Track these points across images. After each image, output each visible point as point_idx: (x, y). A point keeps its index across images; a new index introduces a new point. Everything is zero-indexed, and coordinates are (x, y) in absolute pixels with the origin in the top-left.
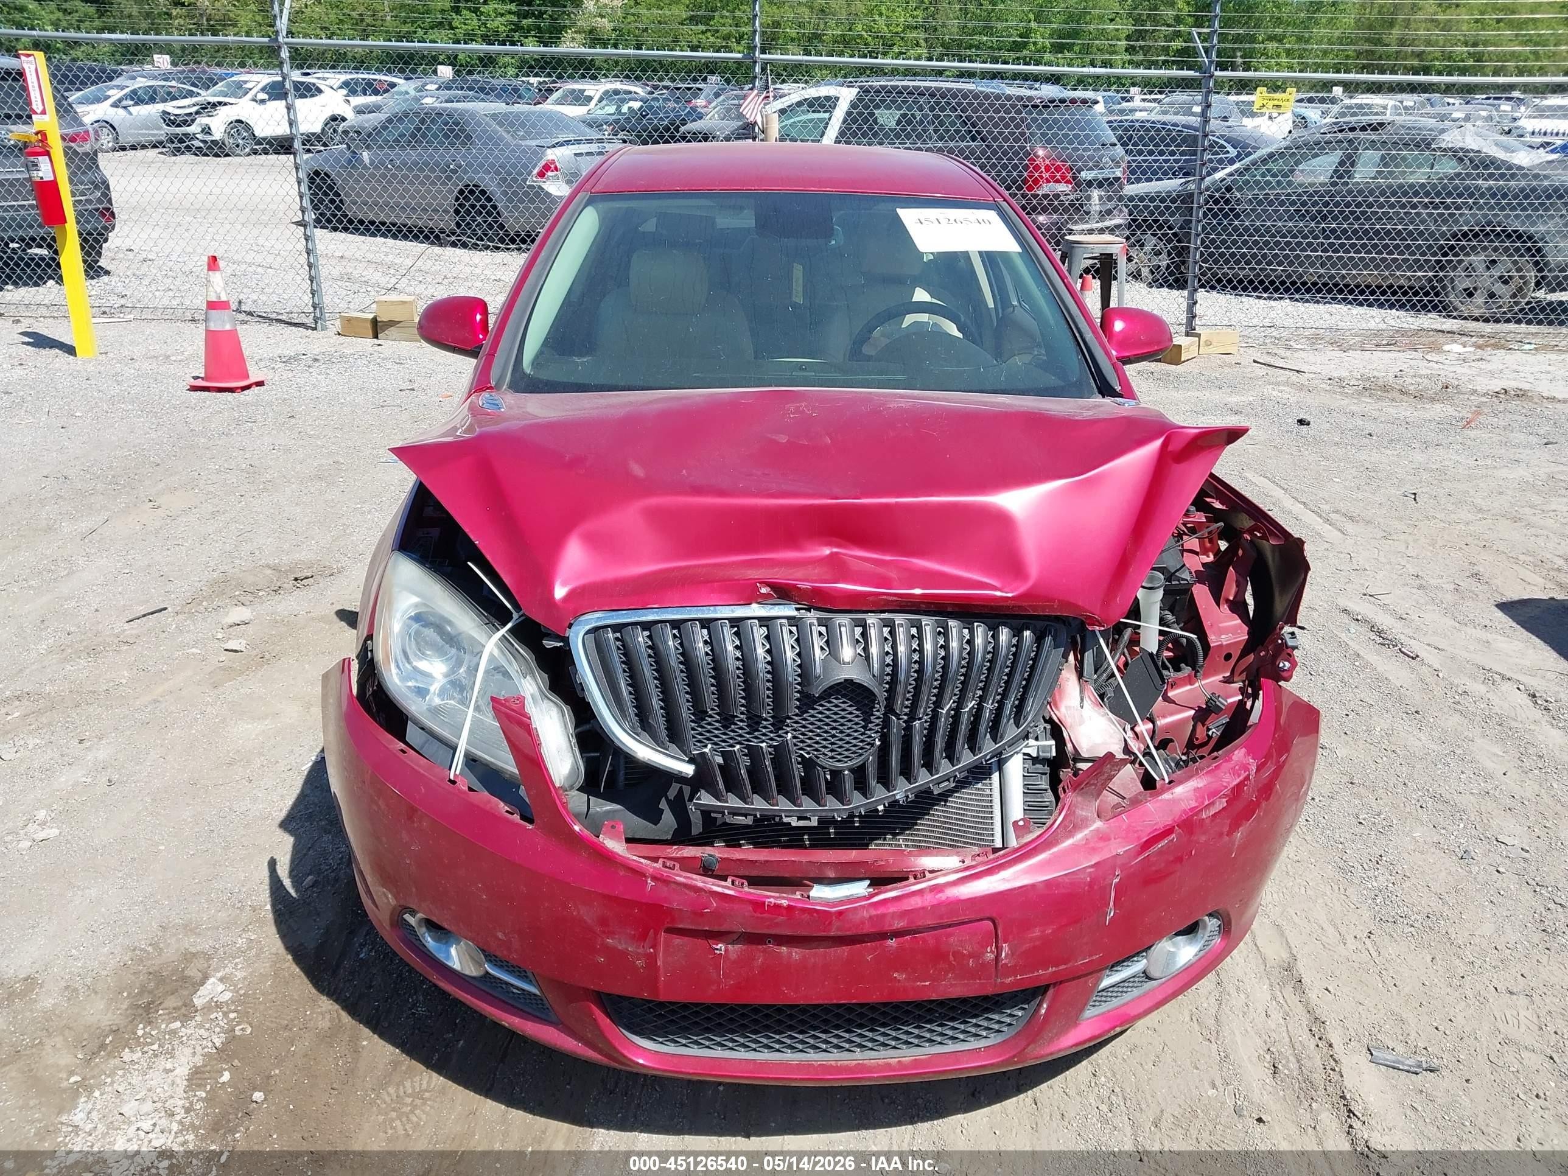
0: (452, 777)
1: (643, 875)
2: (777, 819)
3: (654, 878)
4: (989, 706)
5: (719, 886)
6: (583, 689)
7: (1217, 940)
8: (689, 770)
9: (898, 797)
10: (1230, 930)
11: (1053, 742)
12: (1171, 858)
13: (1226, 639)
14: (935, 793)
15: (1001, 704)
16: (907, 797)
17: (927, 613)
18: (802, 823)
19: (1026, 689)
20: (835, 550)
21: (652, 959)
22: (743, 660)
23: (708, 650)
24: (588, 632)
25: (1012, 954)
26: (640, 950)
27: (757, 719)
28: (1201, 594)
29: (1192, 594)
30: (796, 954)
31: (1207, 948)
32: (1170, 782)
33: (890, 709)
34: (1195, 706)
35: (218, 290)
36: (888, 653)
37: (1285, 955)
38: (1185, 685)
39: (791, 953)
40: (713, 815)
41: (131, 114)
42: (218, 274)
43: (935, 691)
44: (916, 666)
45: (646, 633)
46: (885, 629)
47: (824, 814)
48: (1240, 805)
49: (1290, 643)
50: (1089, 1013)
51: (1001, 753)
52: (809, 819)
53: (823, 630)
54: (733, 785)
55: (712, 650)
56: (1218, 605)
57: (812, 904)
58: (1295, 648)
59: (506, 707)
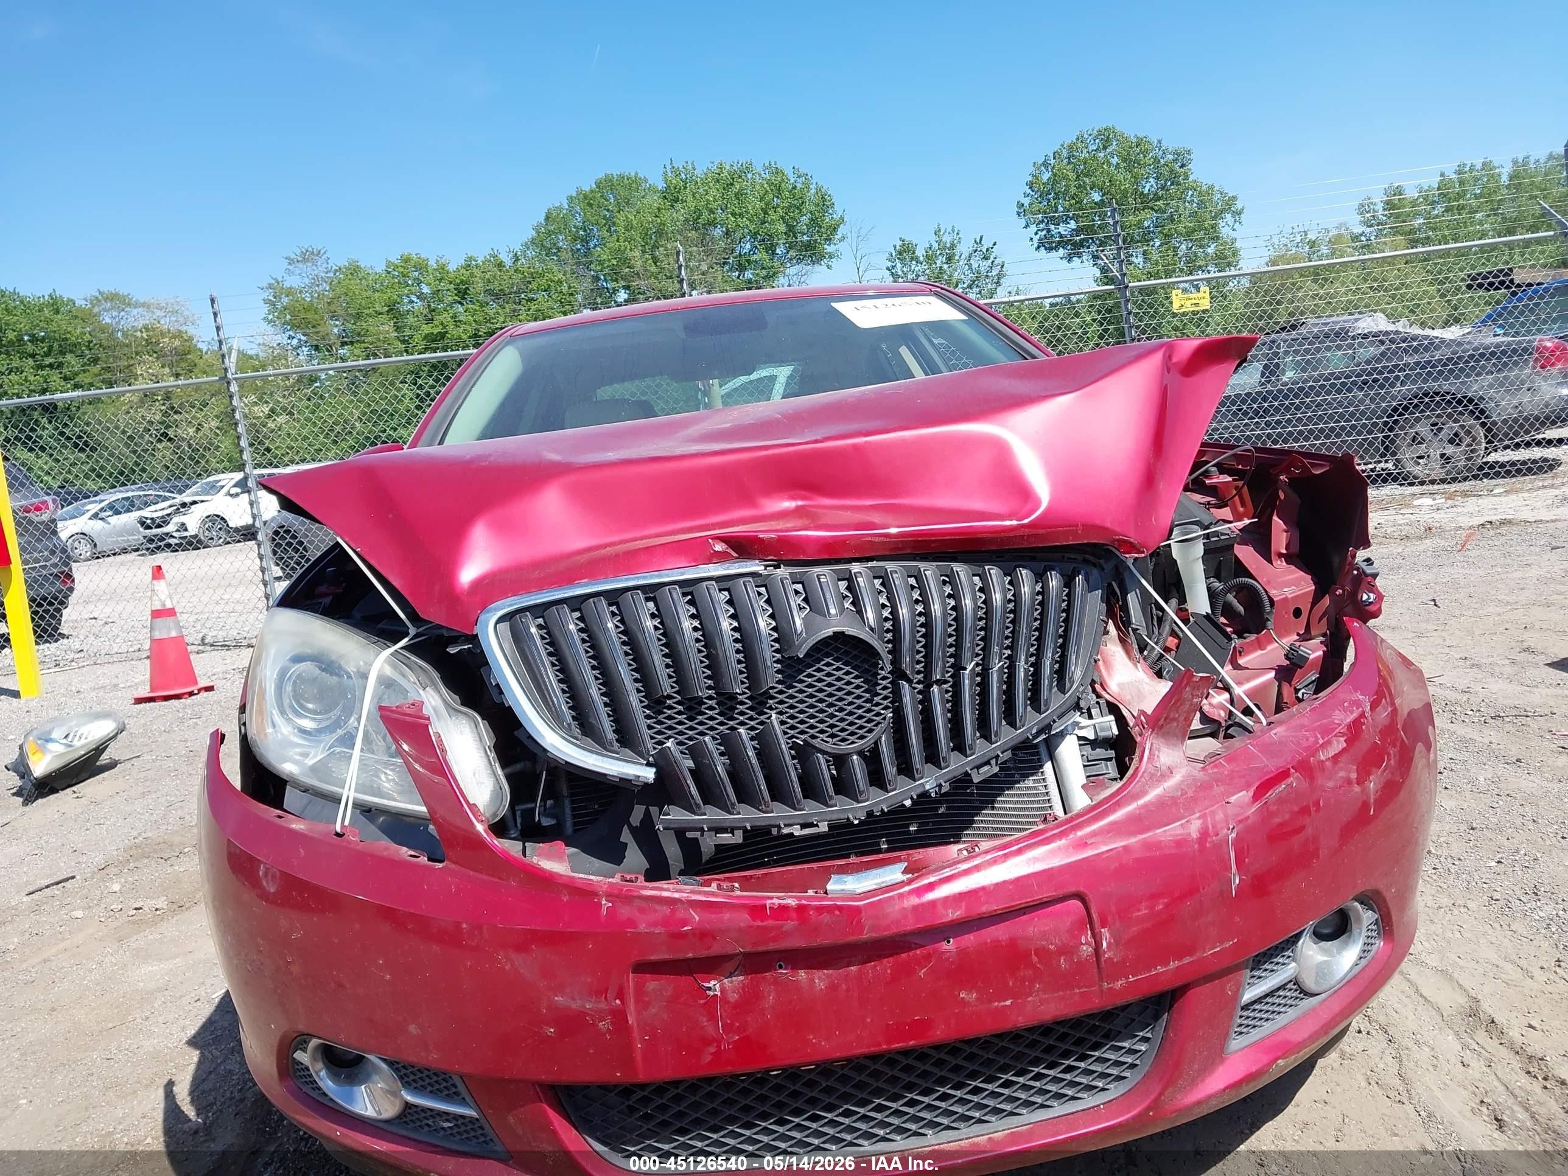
0: (338, 829)
1: (595, 894)
2: (774, 831)
3: (609, 896)
4: (1022, 668)
5: (700, 893)
6: (501, 692)
7: (1379, 944)
8: (648, 774)
9: (927, 787)
10: (1391, 926)
11: (1112, 717)
12: (1296, 809)
13: (1289, 592)
14: (976, 780)
15: (1037, 666)
16: (940, 786)
17: (924, 558)
18: (807, 831)
19: (1064, 647)
20: (800, 503)
21: (619, 1016)
22: (702, 629)
23: (656, 622)
24: (500, 620)
25: (1116, 943)
26: (603, 1005)
27: (730, 703)
28: (1246, 554)
29: (1236, 556)
30: (819, 980)
31: (1370, 956)
32: (1269, 724)
33: (899, 674)
34: (1274, 666)
35: (163, 597)
36: (884, 606)
37: (1463, 1000)
38: (1255, 650)
39: (812, 980)
40: (689, 835)
41: (109, 523)
42: (162, 582)
43: (952, 650)
44: (922, 619)
45: (577, 614)
46: (876, 581)
47: (834, 817)
48: (1362, 747)
49: (1369, 570)
50: (1236, 1044)
51: (1049, 727)
52: (817, 825)
53: (799, 587)
54: (711, 795)
55: (661, 623)
56: (1270, 562)
57: (831, 899)
58: (1375, 576)
59: (399, 713)
